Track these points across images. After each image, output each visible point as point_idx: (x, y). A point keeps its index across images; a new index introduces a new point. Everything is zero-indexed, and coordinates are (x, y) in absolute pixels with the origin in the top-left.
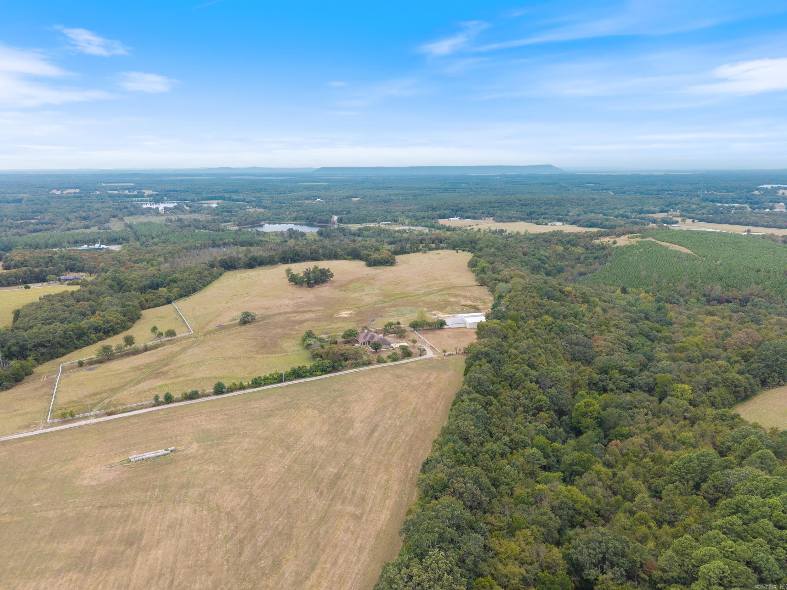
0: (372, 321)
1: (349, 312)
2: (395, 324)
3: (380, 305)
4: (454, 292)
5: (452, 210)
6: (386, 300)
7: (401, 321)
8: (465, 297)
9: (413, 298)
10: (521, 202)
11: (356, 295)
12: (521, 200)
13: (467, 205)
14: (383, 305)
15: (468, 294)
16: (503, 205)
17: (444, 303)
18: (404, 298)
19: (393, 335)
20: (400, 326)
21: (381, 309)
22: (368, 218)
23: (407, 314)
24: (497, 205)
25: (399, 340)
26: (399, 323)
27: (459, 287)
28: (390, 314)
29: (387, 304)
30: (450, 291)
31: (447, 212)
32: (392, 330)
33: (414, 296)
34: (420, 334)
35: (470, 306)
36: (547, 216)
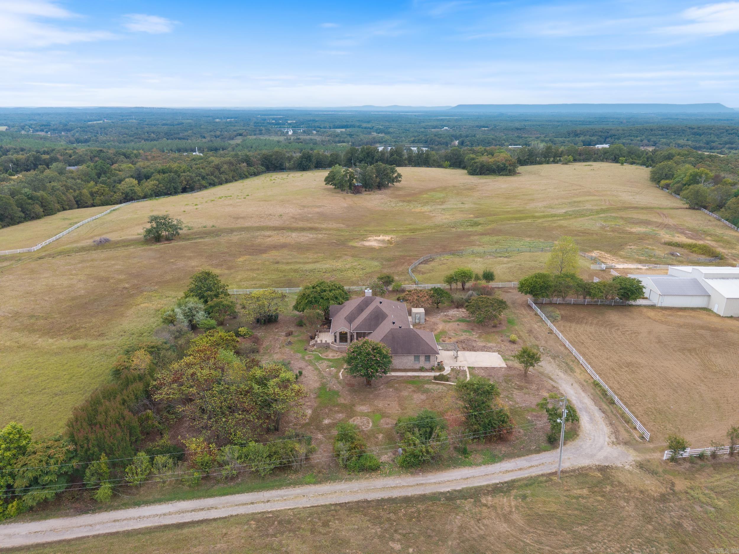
0: (426, 262)
1: (387, 238)
2: (477, 278)
3: (462, 229)
4: (635, 215)
5: (601, 136)
6: (481, 220)
7: (498, 270)
8: (666, 226)
9: (540, 221)
10: (694, 130)
11: (426, 208)
12: (694, 129)
13: (621, 132)
14: (470, 229)
15: (671, 222)
16: (669, 134)
17: (616, 234)
18: (520, 219)
19: (461, 313)
20: (492, 284)
21: (459, 236)
22: (494, 142)
23: (519, 252)
24: (660, 132)
25: (474, 336)
26: (489, 276)
27: (643, 208)
28: (476, 249)
29: (479, 229)
30: (623, 214)
31: (595, 138)
32: (463, 296)
33: (544, 217)
34: (554, 320)
35: (690, 247)
36: (734, 146)
